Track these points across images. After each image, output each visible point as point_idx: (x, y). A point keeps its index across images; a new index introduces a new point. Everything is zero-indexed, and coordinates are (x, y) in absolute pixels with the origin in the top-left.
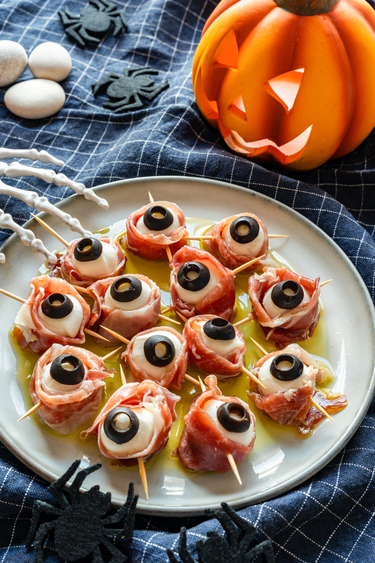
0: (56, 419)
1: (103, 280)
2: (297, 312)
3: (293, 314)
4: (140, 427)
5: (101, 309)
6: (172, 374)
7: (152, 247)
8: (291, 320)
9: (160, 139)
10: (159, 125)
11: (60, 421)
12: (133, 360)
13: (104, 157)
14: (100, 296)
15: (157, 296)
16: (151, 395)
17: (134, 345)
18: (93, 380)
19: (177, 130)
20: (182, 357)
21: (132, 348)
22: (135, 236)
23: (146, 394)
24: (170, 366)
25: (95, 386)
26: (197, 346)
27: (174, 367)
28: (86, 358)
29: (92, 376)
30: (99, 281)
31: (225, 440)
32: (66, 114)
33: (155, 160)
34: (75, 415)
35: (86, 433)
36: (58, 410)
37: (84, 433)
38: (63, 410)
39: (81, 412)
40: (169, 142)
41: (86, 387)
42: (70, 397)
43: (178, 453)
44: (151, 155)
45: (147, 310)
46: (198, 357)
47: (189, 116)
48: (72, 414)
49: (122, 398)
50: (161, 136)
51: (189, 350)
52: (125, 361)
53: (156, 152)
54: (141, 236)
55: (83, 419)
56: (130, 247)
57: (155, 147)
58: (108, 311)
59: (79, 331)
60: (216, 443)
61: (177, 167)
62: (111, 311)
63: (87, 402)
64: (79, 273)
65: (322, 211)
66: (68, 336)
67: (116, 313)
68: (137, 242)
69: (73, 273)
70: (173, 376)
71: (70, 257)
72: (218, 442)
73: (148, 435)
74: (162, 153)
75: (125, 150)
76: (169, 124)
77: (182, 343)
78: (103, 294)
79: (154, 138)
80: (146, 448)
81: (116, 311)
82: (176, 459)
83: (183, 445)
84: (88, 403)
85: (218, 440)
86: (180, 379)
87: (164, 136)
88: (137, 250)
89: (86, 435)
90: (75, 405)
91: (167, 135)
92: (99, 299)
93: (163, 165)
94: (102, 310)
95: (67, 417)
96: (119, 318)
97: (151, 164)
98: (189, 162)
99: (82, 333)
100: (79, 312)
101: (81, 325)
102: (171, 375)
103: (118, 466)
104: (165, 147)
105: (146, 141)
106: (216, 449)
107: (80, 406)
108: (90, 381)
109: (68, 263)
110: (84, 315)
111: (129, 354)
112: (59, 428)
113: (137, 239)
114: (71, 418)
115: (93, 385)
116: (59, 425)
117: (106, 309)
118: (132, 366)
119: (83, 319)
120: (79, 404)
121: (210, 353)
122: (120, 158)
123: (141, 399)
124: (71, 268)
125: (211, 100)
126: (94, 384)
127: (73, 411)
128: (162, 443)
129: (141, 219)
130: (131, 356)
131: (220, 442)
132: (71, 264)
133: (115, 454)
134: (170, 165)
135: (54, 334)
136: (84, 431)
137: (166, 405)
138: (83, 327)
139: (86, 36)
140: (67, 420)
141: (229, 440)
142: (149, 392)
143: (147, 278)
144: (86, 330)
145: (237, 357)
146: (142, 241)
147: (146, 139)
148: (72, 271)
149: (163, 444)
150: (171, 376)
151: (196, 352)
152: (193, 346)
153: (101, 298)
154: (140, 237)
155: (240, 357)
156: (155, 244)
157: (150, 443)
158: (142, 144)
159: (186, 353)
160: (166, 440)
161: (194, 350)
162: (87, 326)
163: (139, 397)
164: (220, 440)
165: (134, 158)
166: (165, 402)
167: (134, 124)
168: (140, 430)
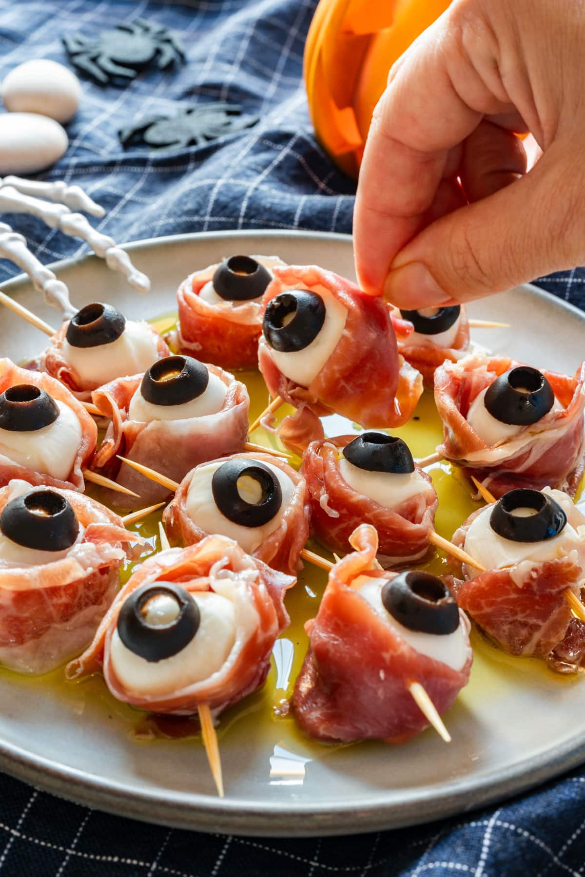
0: (10, 632)
1: (127, 378)
2: (542, 431)
3: (533, 434)
4: (203, 624)
5: (120, 431)
6: (276, 542)
7: (230, 332)
8: (530, 451)
9: (248, 177)
10: (245, 157)
11: (21, 641)
12: (189, 516)
13: (137, 220)
14: (120, 407)
15: (240, 397)
16: (229, 567)
17: (190, 487)
18: (97, 543)
19: (279, 168)
20: (296, 506)
21: (185, 494)
22: (196, 312)
23: (218, 565)
24: (271, 526)
25: (102, 557)
26: (331, 491)
27: (280, 527)
28: (84, 507)
29: (94, 535)
30: (120, 380)
31: (404, 649)
32: (67, 167)
33: (237, 210)
34: (56, 628)
35: (78, 666)
36: (13, 611)
37: (73, 665)
38: (26, 615)
39: (68, 626)
40: (263, 182)
41: (81, 555)
42: (43, 575)
43: (293, 709)
44: (228, 203)
45: (221, 423)
46: (334, 514)
47: (301, 145)
48: (48, 628)
49: (163, 567)
50: (249, 172)
51: (311, 500)
52: (172, 522)
53: (238, 198)
54: (207, 308)
55: (71, 640)
56: (186, 344)
57: (237, 189)
58: (136, 429)
59: (72, 470)
60: (383, 660)
61: (278, 218)
62: (143, 427)
63: (83, 604)
64: (77, 374)
65: (573, 283)
66: (45, 472)
67: (152, 431)
68: (200, 324)
69: (63, 374)
70: (277, 544)
71: (60, 346)
72: (387, 656)
73: (221, 646)
74: (250, 198)
75: (180, 202)
76: (264, 156)
77: (296, 483)
78: (125, 404)
79: (236, 176)
80: (217, 669)
81: (152, 425)
82: (290, 721)
83: (306, 685)
84: (87, 605)
85: (387, 651)
86: (293, 557)
87: (254, 173)
88: (200, 347)
89: (79, 671)
90: (56, 601)
91: (259, 173)
92: (118, 412)
93: (252, 217)
94: (123, 433)
95: (37, 635)
96: (158, 441)
97: (228, 217)
98: (303, 210)
99: (78, 472)
100: (71, 426)
101: (77, 455)
102: (274, 542)
103: (151, 737)
104: (256, 189)
105: (220, 183)
106: (382, 675)
107: (67, 606)
108: (89, 545)
109: (53, 357)
110: (83, 437)
111: (179, 504)
112: (16, 657)
113: (200, 317)
114: (46, 638)
115: (96, 555)
116: (17, 650)
117: (130, 429)
118: (185, 529)
119: (82, 444)
120: (64, 599)
121: (358, 501)
122: (169, 215)
123: (206, 574)
124: (59, 365)
125: (341, 106)
126: (99, 551)
127: (50, 619)
128: (254, 668)
129: (209, 288)
130: (183, 508)
131: (392, 658)
132: (59, 358)
133: (144, 693)
134: (266, 216)
135: (14, 463)
136: (75, 662)
137: (262, 588)
138: (80, 460)
139: (111, 68)
140: (35, 641)
141: (413, 650)
142: (225, 561)
143: (220, 368)
144: (88, 472)
145: (420, 511)
146: (210, 319)
147: (219, 178)
148: (63, 369)
149: (257, 672)
150: (275, 547)
151: (330, 504)
152: (323, 490)
153: (123, 411)
154: (205, 311)
155: (425, 512)
156: (236, 325)
157: (225, 659)
158: (211, 188)
159: (307, 507)
160: (264, 665)
161: (324, 498)
162: (89, 462)
163: (200, 570)
164: (391, 652)
165: (196, 212)
166: (261, 581)
167: (197, 167)
168: (201, 633)
